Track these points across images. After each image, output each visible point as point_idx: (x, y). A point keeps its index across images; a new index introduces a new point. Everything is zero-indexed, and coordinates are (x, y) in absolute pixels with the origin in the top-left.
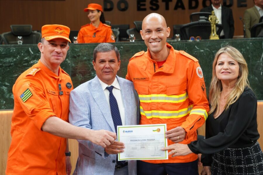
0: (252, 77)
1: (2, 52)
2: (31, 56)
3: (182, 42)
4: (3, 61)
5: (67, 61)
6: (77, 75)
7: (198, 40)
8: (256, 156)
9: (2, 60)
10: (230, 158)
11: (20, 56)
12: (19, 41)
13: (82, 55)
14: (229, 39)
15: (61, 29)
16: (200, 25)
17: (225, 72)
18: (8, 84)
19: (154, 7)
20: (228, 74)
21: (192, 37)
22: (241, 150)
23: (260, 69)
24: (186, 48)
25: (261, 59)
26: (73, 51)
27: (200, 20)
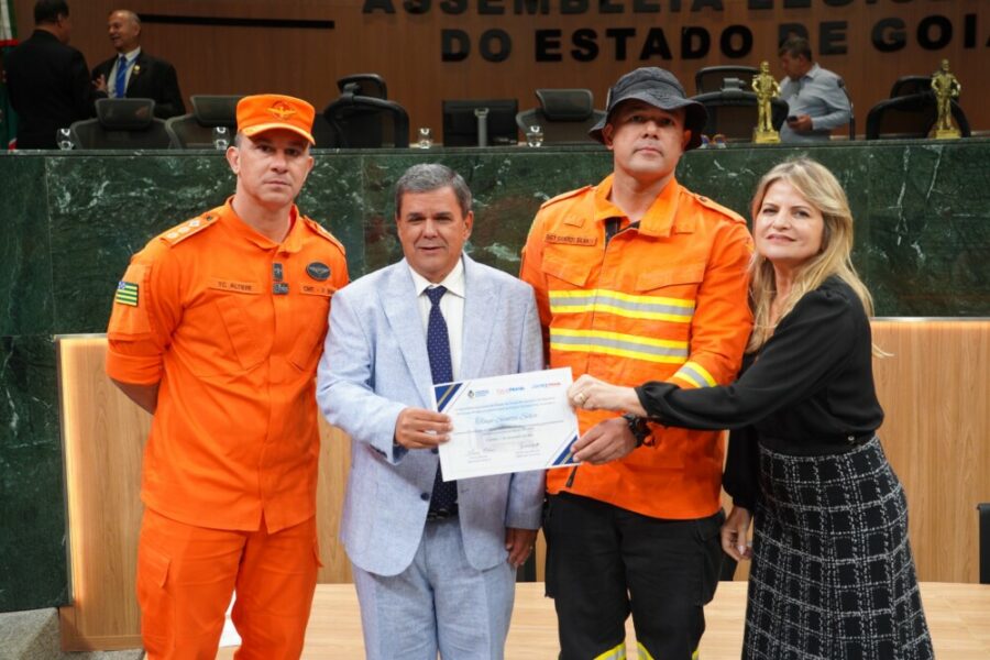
0: (870, 250)
1: (173, 171)
4: (177, 197)
5: (353, 200)
6: (382, 238)
7: (722, 145)
9: (172, 192)
10: (816, 486)
11: (222, 181)
12: (218, 141)
15: (286, 108)
16: (726, 102)
17: (778, 238)
19: (584, 51)
20: (787, 243)
22: (813, 464)
23: (894, 226)
25: (900, 199)
26: (371, 170)
27: (723, 87)
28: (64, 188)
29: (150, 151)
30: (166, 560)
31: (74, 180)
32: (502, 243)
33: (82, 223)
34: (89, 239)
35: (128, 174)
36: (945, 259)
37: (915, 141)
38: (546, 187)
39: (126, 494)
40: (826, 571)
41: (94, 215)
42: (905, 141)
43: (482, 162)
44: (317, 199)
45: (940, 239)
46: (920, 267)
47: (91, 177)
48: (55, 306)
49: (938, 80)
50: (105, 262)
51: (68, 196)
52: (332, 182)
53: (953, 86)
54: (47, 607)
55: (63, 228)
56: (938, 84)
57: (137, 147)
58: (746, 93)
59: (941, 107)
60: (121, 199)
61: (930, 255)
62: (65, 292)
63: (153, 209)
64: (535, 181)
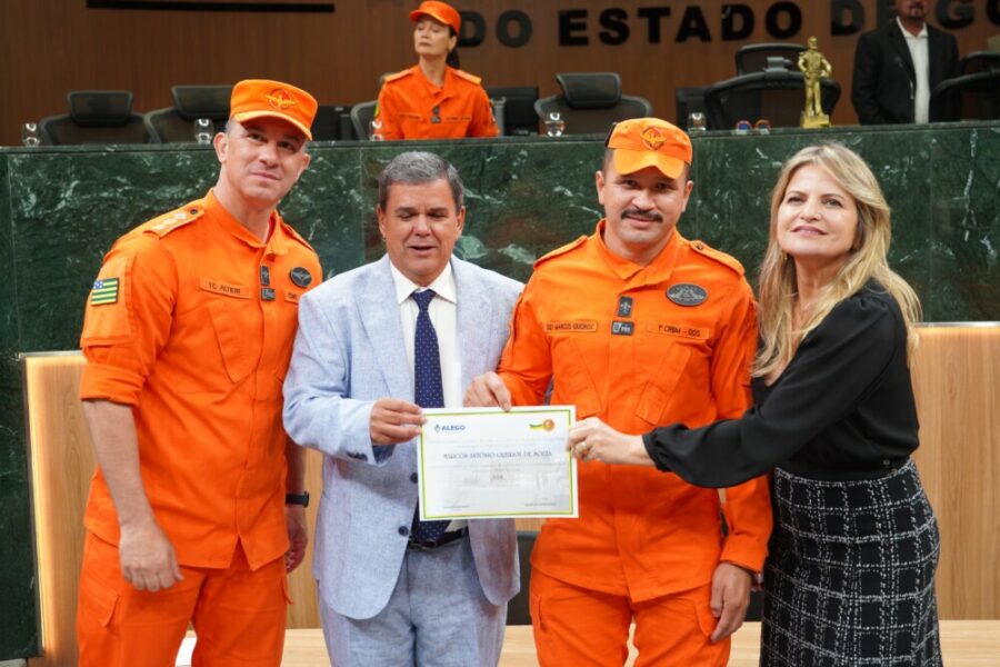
0: (934, 247)
1: (150, 168)
3: (714, 136)
4: (154, 197)
5: (351, 197)
7: (765, 131)
8: (892, 509)
9: (149, 192)
10: (844, 513)
11: (204, 179)
12: (200, 134)
15: (286, 97)
16: (769, 84)
17: (806, 229)
20: (816, 236)
21: (742, 122)
22: (842, 489)
23: (961, 219)
25: (967, 189)
26: (371, 165)
27: (767, 67)
28: (29, 189)
29: (124, 146)
30: (112, 596)
31: (40, 180)
32: (518, 243)
33: (49, 228)
34: (58, 245)
35: (101, 173)
37: (984, 123)
38: (567, 181)
40: (846, 609)
41: (62, 219)
42: (972, 123)
43: (495, 154)
44: (311, 198)
46: (989, 262)
47: (59, 177)
48: (19, 321)
50: (75, 271)
51: (33, 198)
52: (326, 179)
54: (14, 658)
55: (28, 234)
57: (109, 142)
58: (792, 73)
60: (92, 200)
62: (32, 305)
63: (128, 211)
64: (555, 174)
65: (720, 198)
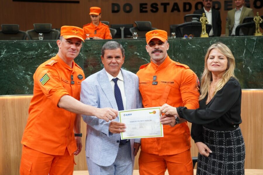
1: (26, 46)
2: (50, 50)
3: (177, 39)
4: (27, 54)
5: (80, 55)
6: (89, 66)
7: (190, 38)
8: (236, 139)
9: (25, 53)
11: (41, 49)
13: (93, 50)
14: (217, 37)
16: (193, 25)
17: (216, 65)
18: (31, 73)
19: (154, 10)
20: (218, 67)
21: (185, 35)
22: (223, 133)
23: (242, 62)
24: (181, 44)
25: (244, 54)
26: (85, 46)
27: (192, 20)
29: (19, 41)
30: (31, 163)
34: (1, 67)
35: (12, 47)
36: (257, 72)
38: (138, 51)
39: (12, 143)
40: (224, 165)
41: (2, 60)
42: (245, 36)
45: (256, 66)
46: (250, 73)
47: (1, 48)
49: (256, 18)
50: (5, 74)
53: (260, 20)
56: (255, 19)
57: (15, 39)
59: (256, 26)
60: (10, 55)
61: (253, 71)
63: (20, 58)
64: (134, 49)
65: (178, 56)
